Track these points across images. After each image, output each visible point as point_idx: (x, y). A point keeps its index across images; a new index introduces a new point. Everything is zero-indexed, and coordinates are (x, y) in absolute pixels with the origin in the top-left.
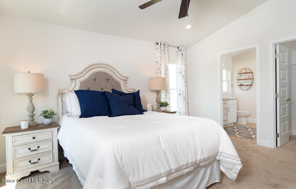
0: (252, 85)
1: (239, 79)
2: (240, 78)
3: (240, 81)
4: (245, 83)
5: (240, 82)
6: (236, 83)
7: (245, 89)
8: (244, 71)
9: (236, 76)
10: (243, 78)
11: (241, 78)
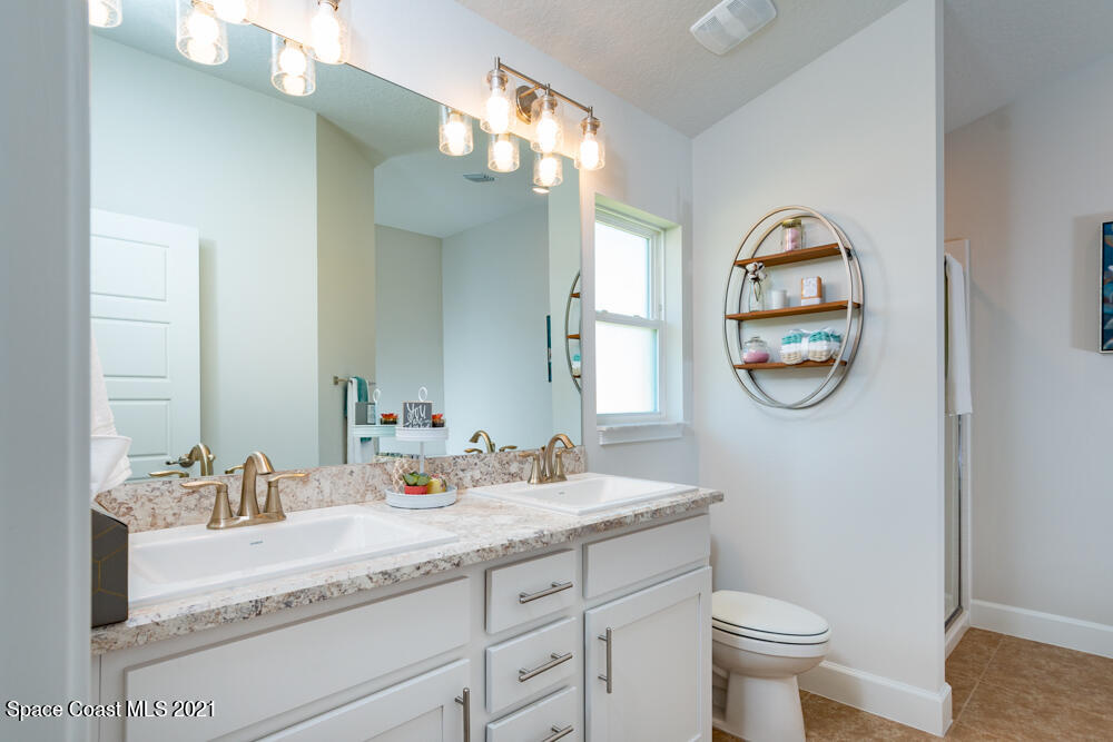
0: (846, 366)
1: (745, 310)
2: (752, 305)
3: (750, 331)
4: (789, 340)
5: (756, 340)
6: (721, 350)
7: (790, 402)
8: (782, 243)
9: (722, 288)
10: (775, 303)
11: (756, 306)
